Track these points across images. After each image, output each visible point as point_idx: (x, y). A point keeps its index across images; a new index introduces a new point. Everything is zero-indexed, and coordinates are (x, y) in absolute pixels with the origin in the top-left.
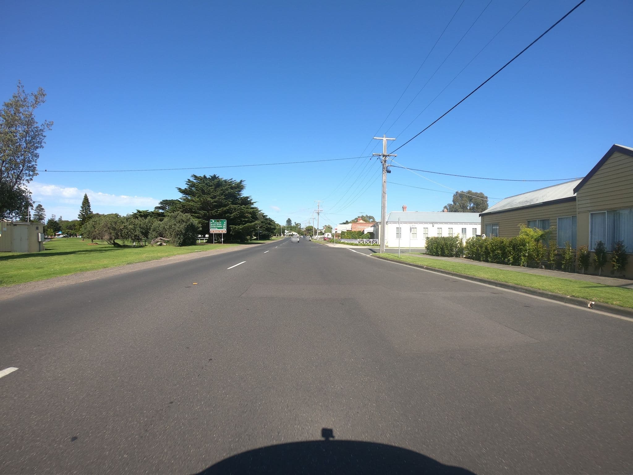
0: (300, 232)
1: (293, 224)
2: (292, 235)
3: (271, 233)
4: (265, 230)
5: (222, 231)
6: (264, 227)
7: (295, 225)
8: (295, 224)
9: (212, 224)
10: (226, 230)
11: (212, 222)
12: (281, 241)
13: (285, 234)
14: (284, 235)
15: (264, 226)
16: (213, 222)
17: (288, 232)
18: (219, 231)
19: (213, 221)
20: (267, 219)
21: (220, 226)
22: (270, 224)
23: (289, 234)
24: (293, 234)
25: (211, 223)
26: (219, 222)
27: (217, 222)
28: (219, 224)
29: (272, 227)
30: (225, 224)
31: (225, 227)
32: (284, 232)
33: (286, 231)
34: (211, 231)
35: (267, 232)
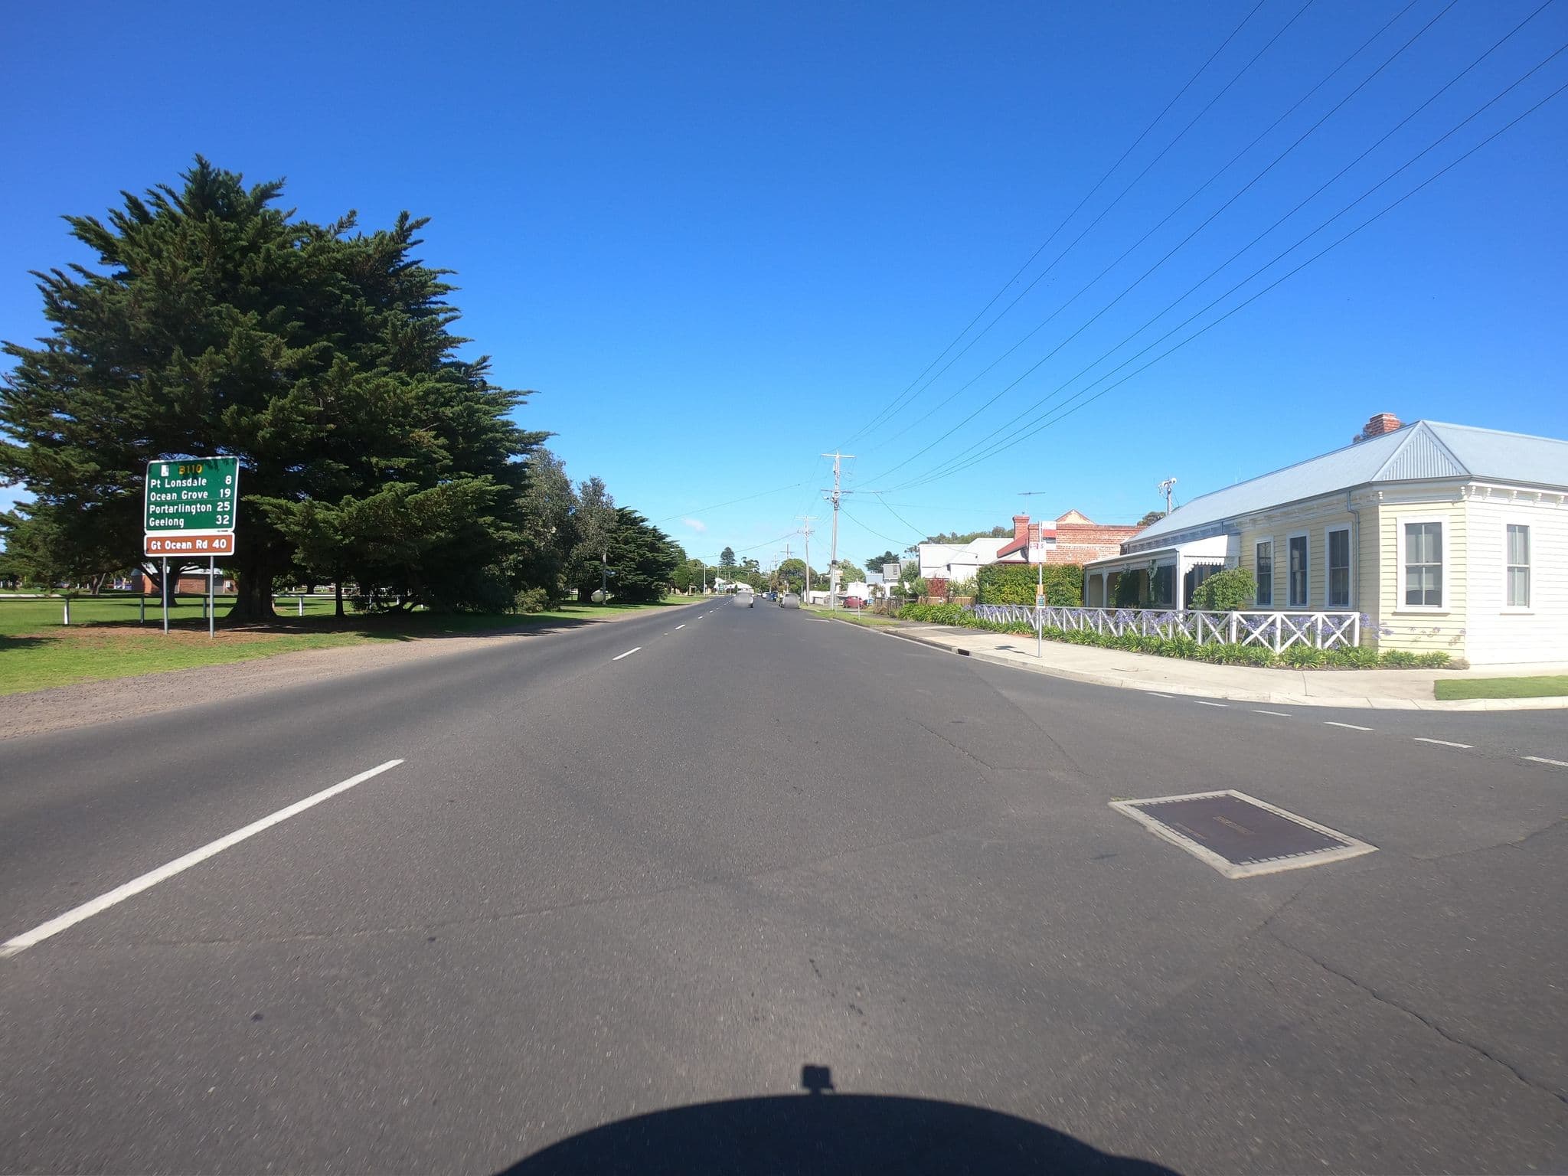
0: (758, 582)
1: (739, 562)
2: (735, 591)
3: (656, 580)
4: (636, 570)
5: (211, 539)
6: (633, 560)
7: (743, 565)
8: (744, 562)
9: (155, 489)
10: (230, 532)
11: (158, 476)
12: (699, 606)
13: (716, 586)
14: (714, 590)
15: (630, 555)
16: (163, 479)
17: (724, 581)
18: (193, 539)
19: (165, 471)
20: (644, 532)
21: (202, 502)
22: (653, 548)
23: (728, 586)
24: (739, 587)
25: (154, 482)
26: (195, 477)
27: (185, 477)
28: (194, 490)
29: (661, 558)
30: (231, 487)
31: (230, 513)
32: (711, 583)
33: (718, 580)
34: (150, 540)
35: (642, 577)
